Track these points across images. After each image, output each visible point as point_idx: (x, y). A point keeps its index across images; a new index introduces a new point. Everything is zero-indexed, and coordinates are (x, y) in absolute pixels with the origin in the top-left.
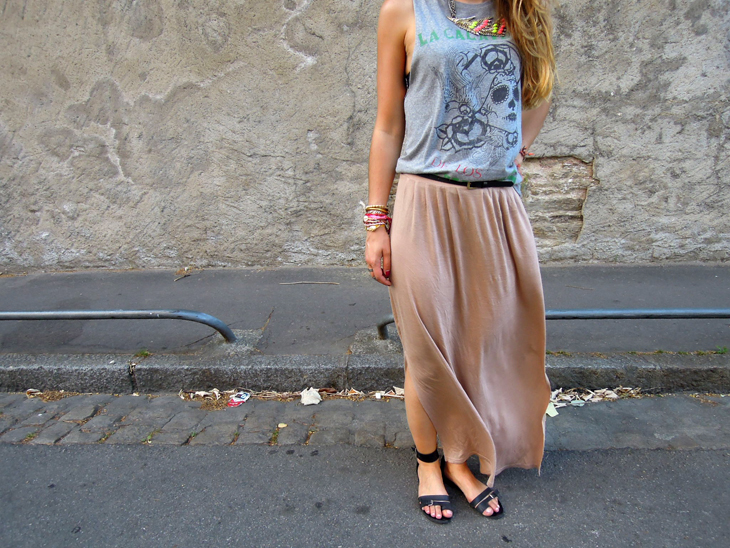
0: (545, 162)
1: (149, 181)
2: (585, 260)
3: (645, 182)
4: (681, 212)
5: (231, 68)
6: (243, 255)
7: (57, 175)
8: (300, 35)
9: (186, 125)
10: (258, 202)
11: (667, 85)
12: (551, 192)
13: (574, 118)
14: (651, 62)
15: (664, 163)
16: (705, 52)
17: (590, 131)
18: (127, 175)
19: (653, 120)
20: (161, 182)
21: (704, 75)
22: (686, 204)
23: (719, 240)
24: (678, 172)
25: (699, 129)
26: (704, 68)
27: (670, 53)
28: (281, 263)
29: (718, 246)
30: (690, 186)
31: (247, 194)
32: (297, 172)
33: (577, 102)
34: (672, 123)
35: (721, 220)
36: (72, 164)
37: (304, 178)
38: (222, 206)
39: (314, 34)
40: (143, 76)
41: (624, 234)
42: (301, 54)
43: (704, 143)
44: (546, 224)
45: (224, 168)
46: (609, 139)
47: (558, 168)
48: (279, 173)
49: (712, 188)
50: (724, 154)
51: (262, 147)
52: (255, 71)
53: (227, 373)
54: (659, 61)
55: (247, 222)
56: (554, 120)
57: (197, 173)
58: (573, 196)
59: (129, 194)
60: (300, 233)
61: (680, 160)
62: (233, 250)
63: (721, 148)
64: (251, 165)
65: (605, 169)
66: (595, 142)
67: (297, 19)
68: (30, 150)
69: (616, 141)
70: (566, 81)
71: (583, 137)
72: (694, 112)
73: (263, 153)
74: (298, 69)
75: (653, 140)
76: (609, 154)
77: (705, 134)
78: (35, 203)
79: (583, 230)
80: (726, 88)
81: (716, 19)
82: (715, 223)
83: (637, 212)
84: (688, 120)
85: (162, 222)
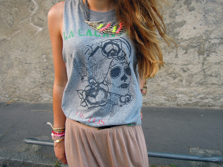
2: (149, 104)
3: (171, 74)
4: (188, 86)
5: (16, 33)
6: (28, 97)
8: (36, 20)
9: (5, 53)
10: (30, 79)
11: (178, 33)
14: (170, 24)
15: (179, 66)
16: (194, 18)
21: (195, 28)
22: (190, 83)
23: (207, 98)
24: (186, 70)
25: (194, 51)
26: (194, 25)
27: (178, 19)
28: (40, 101)
29: (206, 101)
30: (192, 76)
31: (26, 77)
32: (41, 69)
34: (181, 49)
35: (207, 90)
37: (43, 71)
38: (19, 81)
39: (40, 19)
41: (164, 95)
42: (37, 27)
43: (197, 57)
45: (18, 68)
48: (35, 69)
49: (202, 76)
50: (206, 62)
51: (29, 60)
52: (24, 33)
54: (174, 23)
55: (28, 86)
57: (10, 69)
60: (45, 91)
61: (186, 65)
62: (25, 96)
63: (205, 59)
64: (26, 67)
67: (34, 14)
72: (191, 44)
73: (29, 62)
74: (37, 32)
75: (174, 56)
77: (197, 54)
79: (147, 93)
80: (205, 34)
81: (199, 4)
82: (204, 91)
83: (169, 86)
84: (189, 48)
85: (3, 86)
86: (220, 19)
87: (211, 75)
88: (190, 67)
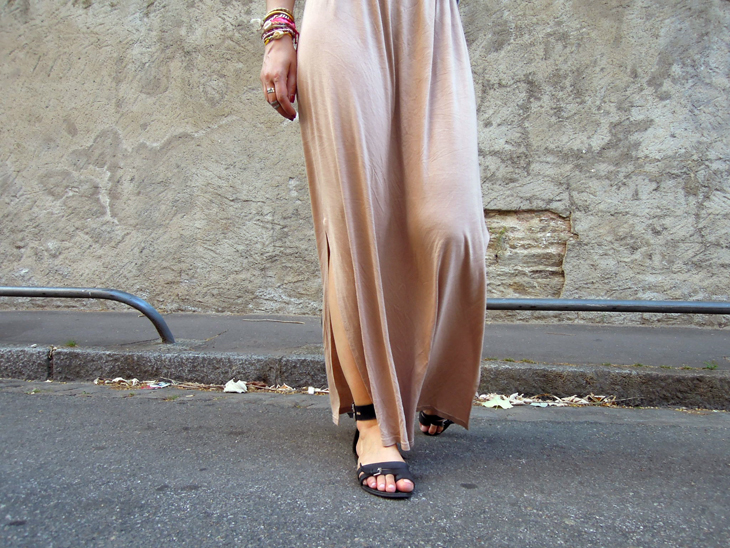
0: (522, 216)
1: (132, 222)
2: (570, 319)
3: (625, 238)
4: (667, 270)
5: (224, 121)
6: (214, 300)
7: (48, 213)
9: (176, 171)
10: (235, 246)
11: (637, 145)
12: (530, 246)
13: (547, 173)
14: (620, 123)
15: (644, 219)
16: (671, 115)
17: (565, 186)
18: (114, 215)
19: (627, 176)
20: (145, 223)
21: (673, 136)
22: (671, 262)
24: (659, 229)
25: (676, 187)
26: (672, 129)
27: (637, 115)
28: (252, 310)
30: (674, 244)
31: (225, 238)
32: (276, 217)
33: (550, 159)
34: (647, 181)
35: (711, 280)
36: (64, 203)
37: (282, 223)
38: (200, 249)
40: (144, 126)
43: (683, 201)
44: (526, 279)
45: (207, 211)
46: (585, 194)
47: (535, 222)
48: (258, 218)
49: (697, 247)
50: (704, 212)
51: (245, 192)
52: (246, 124)
53: (150, 361)
54: (627, 122)
55: (222, 265)
56: (529, 174)
57: (180, 216)
58: (553, 250)
59: (112, 235)
60: (273, 280)
61: (659, 217)
62: (205, 295)
63: (700, 206)
64: (233, 209)
65: (583, 224)
66: (571, 197)
68: (29, 189)
69: (592, 196)
70: (538, 139)
71: (559, 191)
72: (668, 170)
73: (245, 198)
75: (629, 197)
76: (586, 209)
77: (681, 193)
78: (22, 239)
79: (565, 287)
80: (697, 149)
81: (678, 87)
82: (705, 284)
83: (621, 269)
84: (663, 178)
85: (139, 263)
86: (723, 120)
87: (718, 245)
88: (667, 221)
